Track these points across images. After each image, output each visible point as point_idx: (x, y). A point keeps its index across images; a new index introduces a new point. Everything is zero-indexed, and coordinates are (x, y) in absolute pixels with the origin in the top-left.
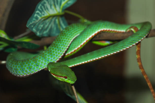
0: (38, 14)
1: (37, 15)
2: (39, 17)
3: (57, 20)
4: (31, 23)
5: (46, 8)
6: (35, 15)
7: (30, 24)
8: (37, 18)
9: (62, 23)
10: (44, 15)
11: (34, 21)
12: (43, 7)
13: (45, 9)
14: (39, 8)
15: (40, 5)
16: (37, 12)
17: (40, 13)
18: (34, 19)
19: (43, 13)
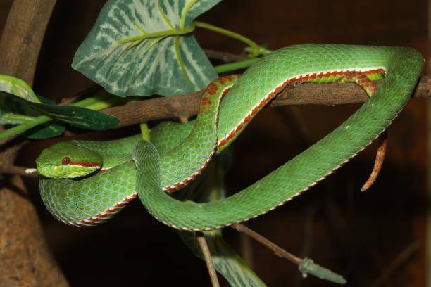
0: (107, 31)
1: (105, 35)
2: (110, 40)
3: (173, 50)
4: (87, 58)
5: (134, 15)
6: (100, 36)
7: (82, 62)
8: (105, 44)
9: (189, 56)
10: (127, 34)
11: (97, 50)
12: (122, 12)
13: (131, 19)
14: (111, 14)
15: (115, 7)
16: (106, 25)
17: (115, 31)
18: (96, 47)
19: (124, 29)
